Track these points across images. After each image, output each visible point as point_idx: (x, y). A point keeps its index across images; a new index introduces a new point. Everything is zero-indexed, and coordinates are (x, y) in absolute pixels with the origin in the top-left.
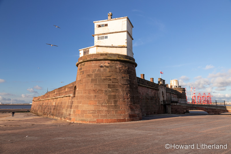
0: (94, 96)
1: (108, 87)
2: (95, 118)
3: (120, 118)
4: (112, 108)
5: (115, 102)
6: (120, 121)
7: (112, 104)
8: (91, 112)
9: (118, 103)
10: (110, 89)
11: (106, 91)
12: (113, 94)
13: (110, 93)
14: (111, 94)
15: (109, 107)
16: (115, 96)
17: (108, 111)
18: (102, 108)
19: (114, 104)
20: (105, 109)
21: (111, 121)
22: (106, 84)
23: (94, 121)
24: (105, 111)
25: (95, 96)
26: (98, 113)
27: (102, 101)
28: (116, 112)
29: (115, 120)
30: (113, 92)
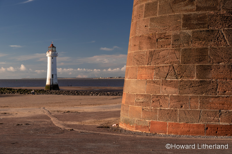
0: (148, 53)
1: (184, 26)
2: (148, 118)
3: (217, 123)
4: (192, 89)
5: (204, 70)
6: (216, 130)
7: (193, 78)
8: (141, 99)
9: (210, 76)
10: (189, 32)
11: (177, 38)
12: (197, 45)
13: (188, 43)
14: (191, 46)
15: (181, 86)
16: (202, 54)
17: (178, 99)
18: (164, 90)
19: (198, 77)
20: (171, 91)
21: (187, 129)
22: (178, 16)
23: (145, 127)
24: (171, 99)
25: (151, 54)
26: (154, 103)
27: (166, 70)
28: (202, 103)
29: (198, 126)
30: (198, 39)
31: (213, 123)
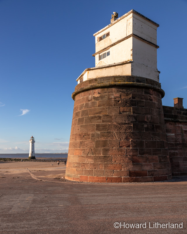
0: (79, 142)
1: (97, 129)
2: (79, 174)
3: (112, 177)
4: (100, 160)
5: (106, 151)
6: (111, 180)
7: (100, 155)
8: (76, 165)
9: (109, 154)
10: (99, 132)
11: (93, 135)
12: (103, 139)
13: (98, 138)
14: (100, 139)
15: (95, 159)
16: (105, 144)
17: (94, 165)
18: (87, 161)
19: (103, 154)
20: (91, 161)
21: (98, 180)
22: (94, 125)
23: (77, 179)
24: (90, 165)
25: (81, 143)
26: (82, 167)
27: (88, 151)
28: (105, 167)
29: (103, 178)
30: (103, 136)
31: (110, 176)
